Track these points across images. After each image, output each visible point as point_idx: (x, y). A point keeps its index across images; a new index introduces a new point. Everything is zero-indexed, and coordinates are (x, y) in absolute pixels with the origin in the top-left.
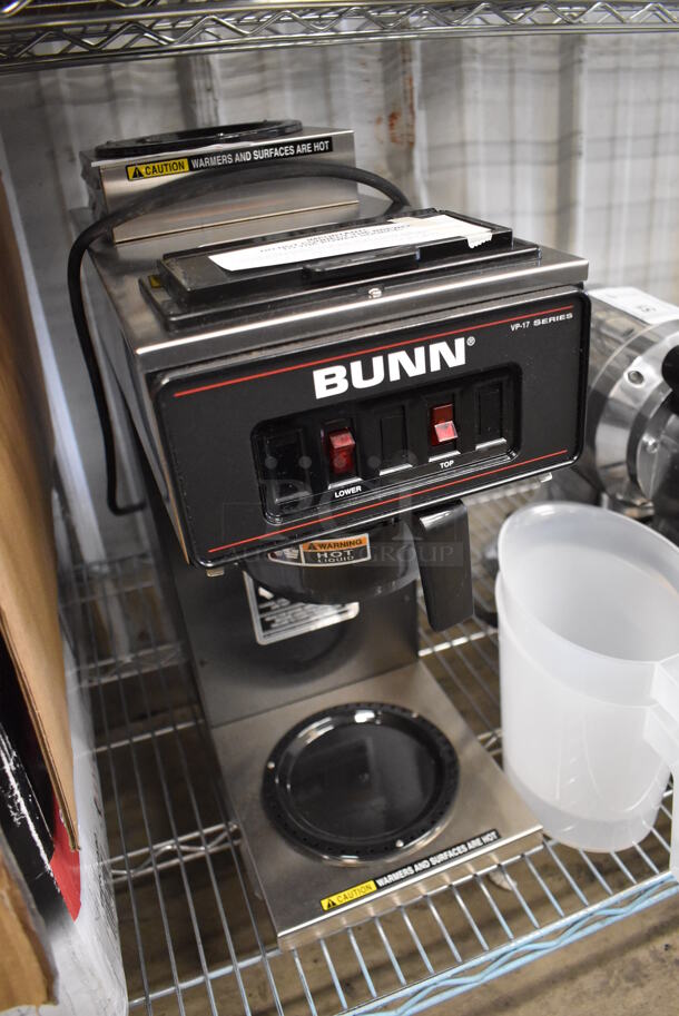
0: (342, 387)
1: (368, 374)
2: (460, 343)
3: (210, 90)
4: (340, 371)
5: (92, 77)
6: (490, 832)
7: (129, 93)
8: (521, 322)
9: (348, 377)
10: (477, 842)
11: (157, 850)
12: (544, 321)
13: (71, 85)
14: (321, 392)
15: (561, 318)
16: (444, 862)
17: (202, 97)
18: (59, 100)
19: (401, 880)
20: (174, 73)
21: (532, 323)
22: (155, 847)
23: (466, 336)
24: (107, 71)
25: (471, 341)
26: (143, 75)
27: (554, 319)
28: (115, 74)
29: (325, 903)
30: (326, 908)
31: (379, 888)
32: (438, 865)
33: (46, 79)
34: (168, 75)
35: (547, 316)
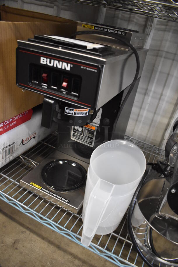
0: (45, 63)
1: (50, 63)
2: (69, 65)
3: (151, 26)
4: (45, 59)
5: (127, 15)
6: (68, 200)
7: (133, 21)
8: (84, 67)
9: (47, 61)
10: (64, 200)
11: (29, 160)
12: (89, 69)
13: (122, 15)
14: (42, 62)
15: (94, 70)
16: (55, 196)
17: (148, 27)
18: (118, 17)
19: (45, 192)
20: (145, 20)
21: (86, 68)
22: (30, 159)
23: (71, 64)
24: (130, 14)
25: (72, 66)
26: (138, 18)
27: (91, 70)
28: (132, 16)
29: (32, 183)
30: (31, 184)
31: (41, 189)
32: (53, 196)
33: (117, 12)
34: (144, 20)
35: (90, 68)
